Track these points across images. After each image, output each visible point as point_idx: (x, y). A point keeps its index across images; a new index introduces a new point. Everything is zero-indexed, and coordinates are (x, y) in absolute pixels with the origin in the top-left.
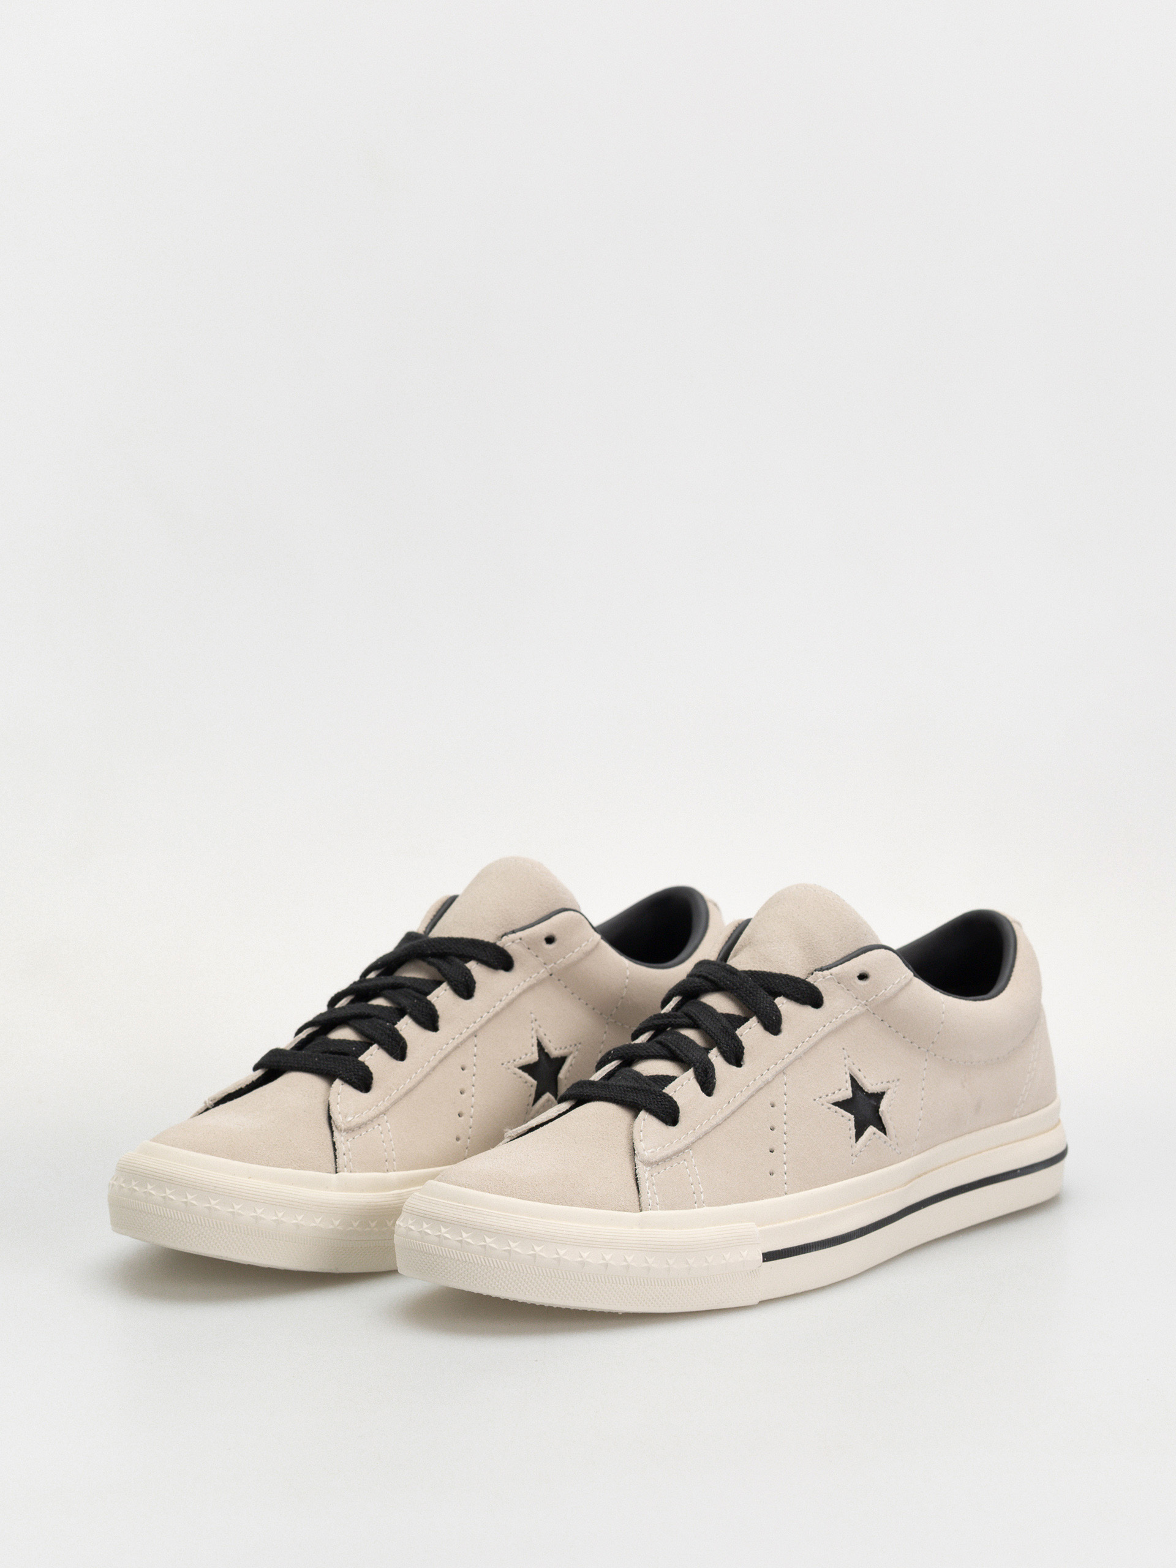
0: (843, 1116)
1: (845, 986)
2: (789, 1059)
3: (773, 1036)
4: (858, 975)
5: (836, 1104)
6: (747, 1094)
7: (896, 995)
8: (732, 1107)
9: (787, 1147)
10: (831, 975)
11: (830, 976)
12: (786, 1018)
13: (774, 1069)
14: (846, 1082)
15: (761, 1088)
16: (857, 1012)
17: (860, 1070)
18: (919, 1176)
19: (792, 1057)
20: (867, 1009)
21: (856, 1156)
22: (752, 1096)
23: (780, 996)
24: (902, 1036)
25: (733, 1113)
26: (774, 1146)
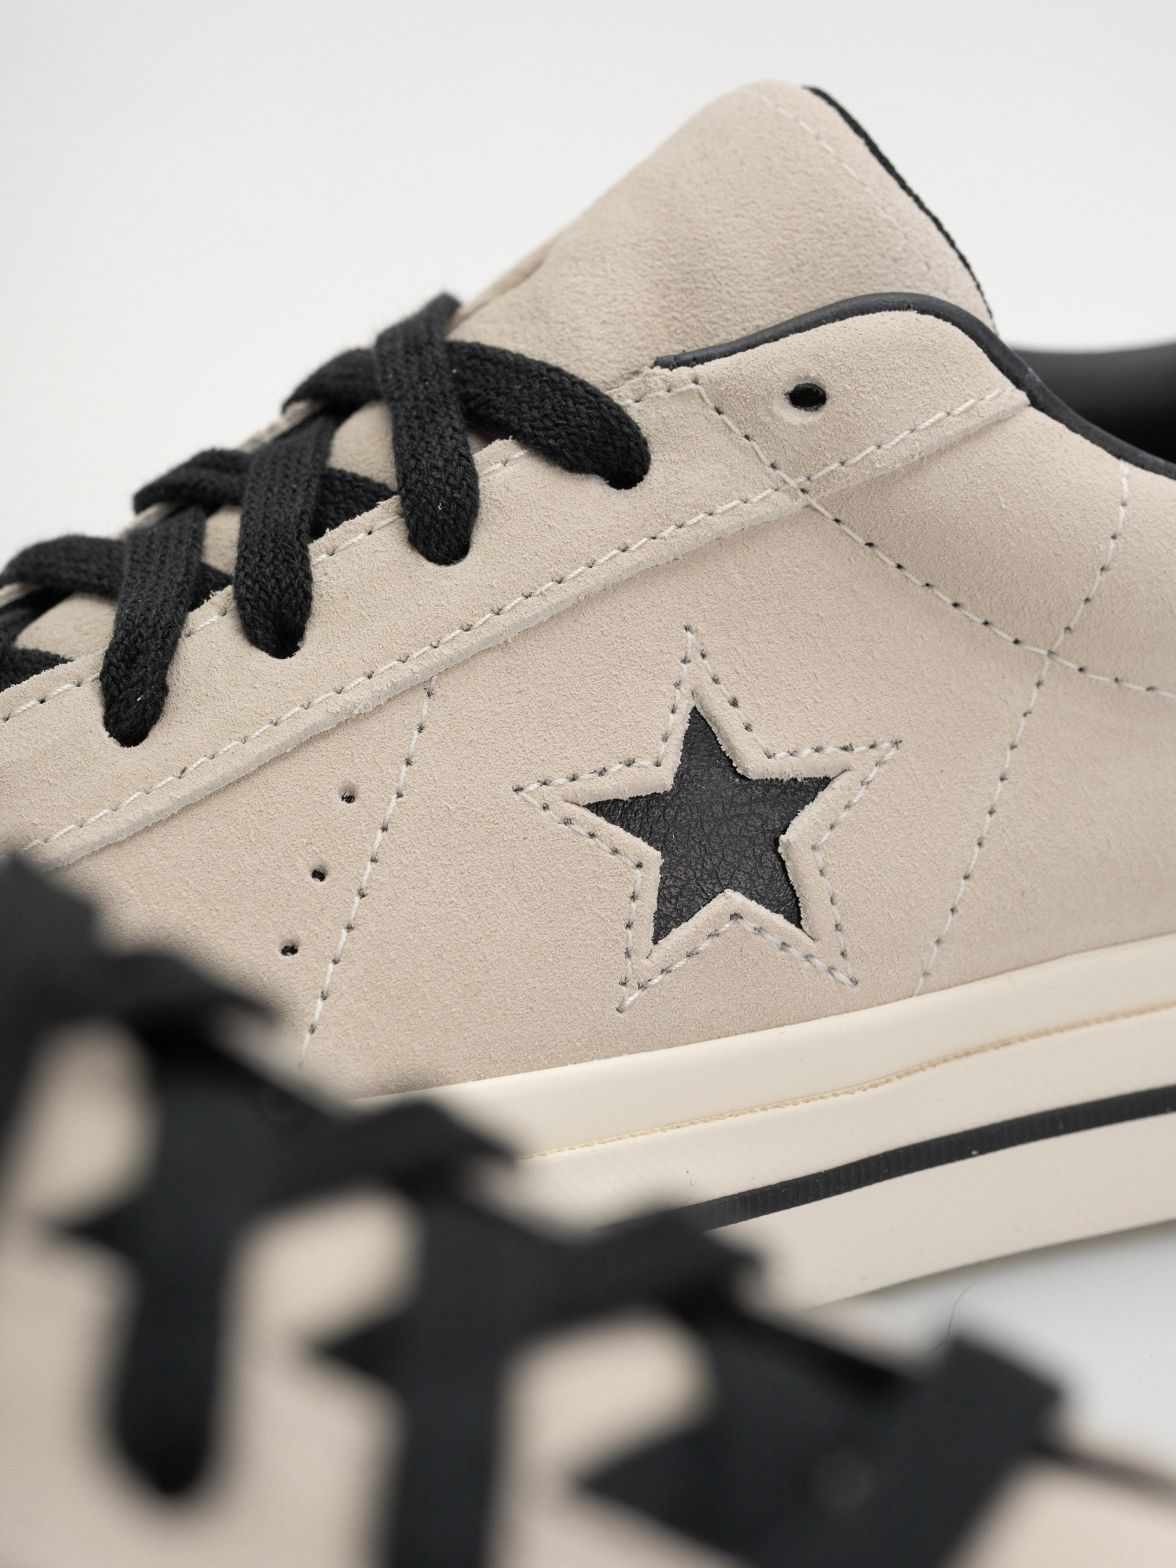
0: (615, 851)
1: (739, 423)
2: (457, 643)
3: (431, 566)
4: (790, 389)
5: (604, 808)
6: (256, 750)
7: (917, 466)
8: (186, 789)
9: (352, 940)
10: (696, 382)
11: (693, 386)
12: (496, 512)
13: (391, 674)
14: (665, 739)
15: (324, 735)
16: (765, 510)
17: (734, 703)
18: (967, 1054)
19: (467, 641)
20: (809, 506)
21: (641, 987)
22: (280, 757)
23: (504, 436)
24: (950, 602)
25: (187, 808)
26: (301, 935)
